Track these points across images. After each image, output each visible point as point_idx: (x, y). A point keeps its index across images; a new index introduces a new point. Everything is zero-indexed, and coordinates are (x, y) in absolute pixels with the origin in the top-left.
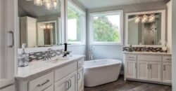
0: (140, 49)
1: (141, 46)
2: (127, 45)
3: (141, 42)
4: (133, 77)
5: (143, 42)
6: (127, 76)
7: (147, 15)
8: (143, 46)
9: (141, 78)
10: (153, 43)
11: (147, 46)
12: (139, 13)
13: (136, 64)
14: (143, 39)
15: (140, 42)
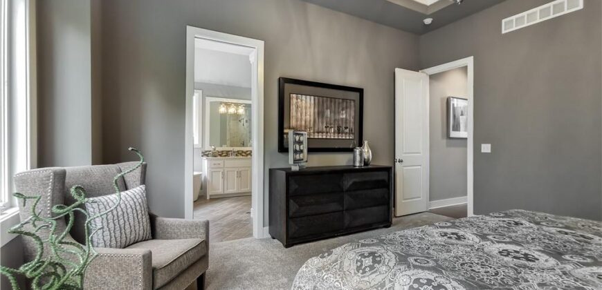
0: (227, 154)
1: (225, 148)
2: (208, 148)
3: (225, 144)
4: (220, 191)
5: (228, 142)
6: (210, 193)
7: (235, 104)
8: (231, 149)
9: (231, 191)
10: (243, 145)
11: (236, 149)
12: (225, 100)
13: (223, 173)
14: (228, 137)
15: (223, 143)
